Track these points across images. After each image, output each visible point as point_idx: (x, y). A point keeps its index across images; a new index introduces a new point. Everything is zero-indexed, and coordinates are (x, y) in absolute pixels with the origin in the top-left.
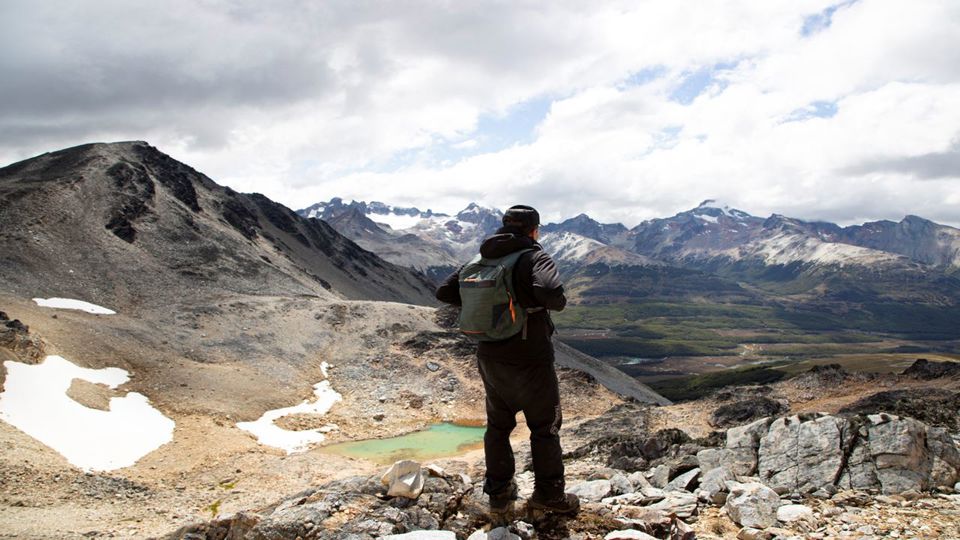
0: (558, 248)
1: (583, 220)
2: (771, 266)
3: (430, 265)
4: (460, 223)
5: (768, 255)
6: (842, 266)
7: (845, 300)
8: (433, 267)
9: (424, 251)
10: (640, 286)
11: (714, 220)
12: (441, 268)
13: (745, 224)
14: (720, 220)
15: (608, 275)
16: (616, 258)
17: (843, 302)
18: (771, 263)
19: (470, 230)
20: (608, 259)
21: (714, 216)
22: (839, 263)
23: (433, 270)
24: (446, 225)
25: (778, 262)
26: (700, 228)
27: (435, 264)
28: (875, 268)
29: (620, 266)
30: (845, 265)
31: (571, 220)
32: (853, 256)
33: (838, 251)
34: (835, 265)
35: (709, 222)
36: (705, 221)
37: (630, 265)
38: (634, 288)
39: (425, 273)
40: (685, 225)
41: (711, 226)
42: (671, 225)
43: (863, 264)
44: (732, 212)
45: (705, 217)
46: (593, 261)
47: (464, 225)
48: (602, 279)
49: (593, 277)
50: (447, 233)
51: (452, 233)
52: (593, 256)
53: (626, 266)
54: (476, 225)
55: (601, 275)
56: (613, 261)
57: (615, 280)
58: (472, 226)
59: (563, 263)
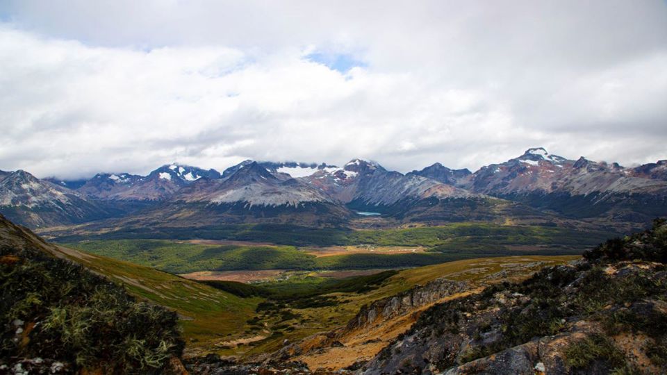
0: (407, 187)
1: (438, 167)
2: (575, 196)
3: (301, 200)
4: (346, 172)
5: (573, 187)
6: (631, 194)
7: (630, 221)
8: (303, 202)
9: (300, 190)
10: (460, 213)
11: (535, 163)
12: (309, 202)
13: (560, 166)
14: (540, 164)
15: (437, 206)
16: (445, 193)
17: (627, 223)
18: (575, 194)
19: (352, 177)
20: (440, 193)
21: (536, 160)
22: (628, 192)
23: (303, 204)
24: (335, 174)
25: (581, 193)
26: (523, 169)
27: (306, 200)
28: (659, 195)
29: (448, 198)
30: (634, 194)
31: (429, 168)
32: (641, 186)
33: (629, 182)
34: (626, 194)
35: (531, 165)
36: (528, 164)
37: (456, 198)
38: (454, 215)
39: (296, 206)
40: (511, 167)
41: (533, 168)
42: (501, 168)
43: (648, 192)
44: (550, 157)
45: (528, 161)
46: (428, 195)
47: (349, 174)
48: (432, 208)
49: (425, 208)
50: (336, 180)
51: (338, 179)
52: (429, 192)
53: (452, 198)
54: (357, 173)
55: (432, 206)
56: (443, 195)
57: (442, 209)
58: (354, 174)
59: (407, 198)
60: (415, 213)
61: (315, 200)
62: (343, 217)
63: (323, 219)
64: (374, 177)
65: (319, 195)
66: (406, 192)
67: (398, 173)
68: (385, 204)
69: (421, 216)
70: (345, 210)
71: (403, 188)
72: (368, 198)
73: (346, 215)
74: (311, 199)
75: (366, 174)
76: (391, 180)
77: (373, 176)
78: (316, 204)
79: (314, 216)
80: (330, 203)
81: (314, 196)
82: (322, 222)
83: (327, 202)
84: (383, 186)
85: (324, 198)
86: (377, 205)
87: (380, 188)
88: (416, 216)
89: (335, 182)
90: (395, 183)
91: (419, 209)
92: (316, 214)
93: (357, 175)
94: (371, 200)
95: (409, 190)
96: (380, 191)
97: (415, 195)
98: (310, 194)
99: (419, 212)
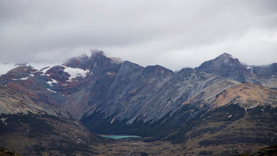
0: (182, 91)
1: (226, 61)
4: (68, 70)
15: (243, 119)
16: (254, 97)
19: (79, 78)
20: (244, 99)
24: (48, 72)
27: (8, 111)
29: (259, 107)
31: (210, 62)
46: (223, 102)
47: (74, 72)
48: (234, 124)
49: (221, 123)
50: (50, 83)
51: (55, 81)
52: (225, 96)
53: (268, 107)
54: (88, 71)
55: (233, 120)
56: (251, 102)
57: (252, 125)
58: (83, 73)
59: (186, 107)
60: (205, 131)
61: (25, 111)
62: (79, 141)
63: (44, 144)
64: (121, 77)
65: (32, 104)
66: (181, 99)
67: (164, 69)
68: (145, 121)
69: (219, 137)
70: (79, 129)
71: (174, 92)
72: (112, 112)
73: (82, 137)
74: (17, 110)
75: (106, 71)
76: (152, 80)
77: (118, 74)
78: (28, 119)
79: (27, 140)
80: (53, 117)
81: (22, 104)
82: (43, 149)
83: (46, 116)
84: (139, 90)
85: (40, 108)
86: (131, 122)
87: (132, 95)
88: (207, 136)
89: (48, 86)
90: (160, 85)
91: (211, 125)
92: (30, 136)
93: (88, 74)
94: (119, 115)
95: (186, 95)
96: (134, 98)
97: (199, 102)
98: (14, 100)
99: (212, 131)
